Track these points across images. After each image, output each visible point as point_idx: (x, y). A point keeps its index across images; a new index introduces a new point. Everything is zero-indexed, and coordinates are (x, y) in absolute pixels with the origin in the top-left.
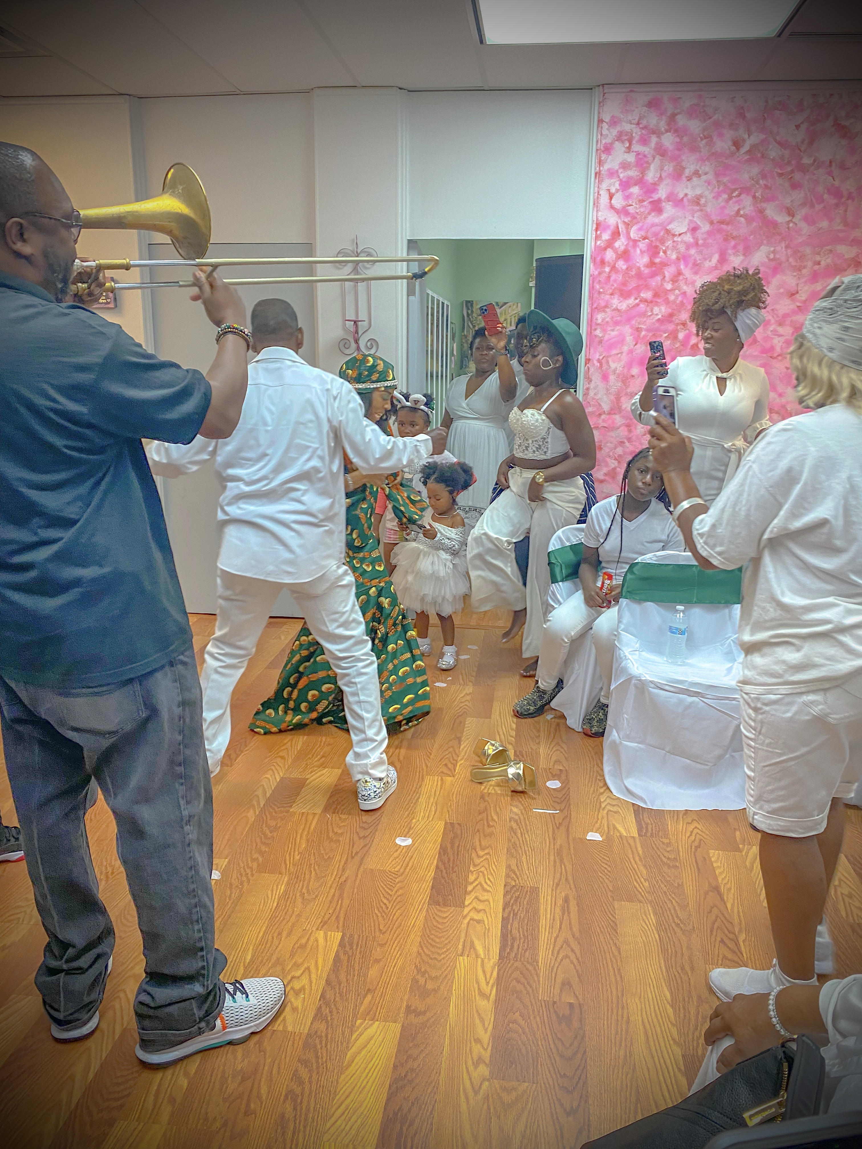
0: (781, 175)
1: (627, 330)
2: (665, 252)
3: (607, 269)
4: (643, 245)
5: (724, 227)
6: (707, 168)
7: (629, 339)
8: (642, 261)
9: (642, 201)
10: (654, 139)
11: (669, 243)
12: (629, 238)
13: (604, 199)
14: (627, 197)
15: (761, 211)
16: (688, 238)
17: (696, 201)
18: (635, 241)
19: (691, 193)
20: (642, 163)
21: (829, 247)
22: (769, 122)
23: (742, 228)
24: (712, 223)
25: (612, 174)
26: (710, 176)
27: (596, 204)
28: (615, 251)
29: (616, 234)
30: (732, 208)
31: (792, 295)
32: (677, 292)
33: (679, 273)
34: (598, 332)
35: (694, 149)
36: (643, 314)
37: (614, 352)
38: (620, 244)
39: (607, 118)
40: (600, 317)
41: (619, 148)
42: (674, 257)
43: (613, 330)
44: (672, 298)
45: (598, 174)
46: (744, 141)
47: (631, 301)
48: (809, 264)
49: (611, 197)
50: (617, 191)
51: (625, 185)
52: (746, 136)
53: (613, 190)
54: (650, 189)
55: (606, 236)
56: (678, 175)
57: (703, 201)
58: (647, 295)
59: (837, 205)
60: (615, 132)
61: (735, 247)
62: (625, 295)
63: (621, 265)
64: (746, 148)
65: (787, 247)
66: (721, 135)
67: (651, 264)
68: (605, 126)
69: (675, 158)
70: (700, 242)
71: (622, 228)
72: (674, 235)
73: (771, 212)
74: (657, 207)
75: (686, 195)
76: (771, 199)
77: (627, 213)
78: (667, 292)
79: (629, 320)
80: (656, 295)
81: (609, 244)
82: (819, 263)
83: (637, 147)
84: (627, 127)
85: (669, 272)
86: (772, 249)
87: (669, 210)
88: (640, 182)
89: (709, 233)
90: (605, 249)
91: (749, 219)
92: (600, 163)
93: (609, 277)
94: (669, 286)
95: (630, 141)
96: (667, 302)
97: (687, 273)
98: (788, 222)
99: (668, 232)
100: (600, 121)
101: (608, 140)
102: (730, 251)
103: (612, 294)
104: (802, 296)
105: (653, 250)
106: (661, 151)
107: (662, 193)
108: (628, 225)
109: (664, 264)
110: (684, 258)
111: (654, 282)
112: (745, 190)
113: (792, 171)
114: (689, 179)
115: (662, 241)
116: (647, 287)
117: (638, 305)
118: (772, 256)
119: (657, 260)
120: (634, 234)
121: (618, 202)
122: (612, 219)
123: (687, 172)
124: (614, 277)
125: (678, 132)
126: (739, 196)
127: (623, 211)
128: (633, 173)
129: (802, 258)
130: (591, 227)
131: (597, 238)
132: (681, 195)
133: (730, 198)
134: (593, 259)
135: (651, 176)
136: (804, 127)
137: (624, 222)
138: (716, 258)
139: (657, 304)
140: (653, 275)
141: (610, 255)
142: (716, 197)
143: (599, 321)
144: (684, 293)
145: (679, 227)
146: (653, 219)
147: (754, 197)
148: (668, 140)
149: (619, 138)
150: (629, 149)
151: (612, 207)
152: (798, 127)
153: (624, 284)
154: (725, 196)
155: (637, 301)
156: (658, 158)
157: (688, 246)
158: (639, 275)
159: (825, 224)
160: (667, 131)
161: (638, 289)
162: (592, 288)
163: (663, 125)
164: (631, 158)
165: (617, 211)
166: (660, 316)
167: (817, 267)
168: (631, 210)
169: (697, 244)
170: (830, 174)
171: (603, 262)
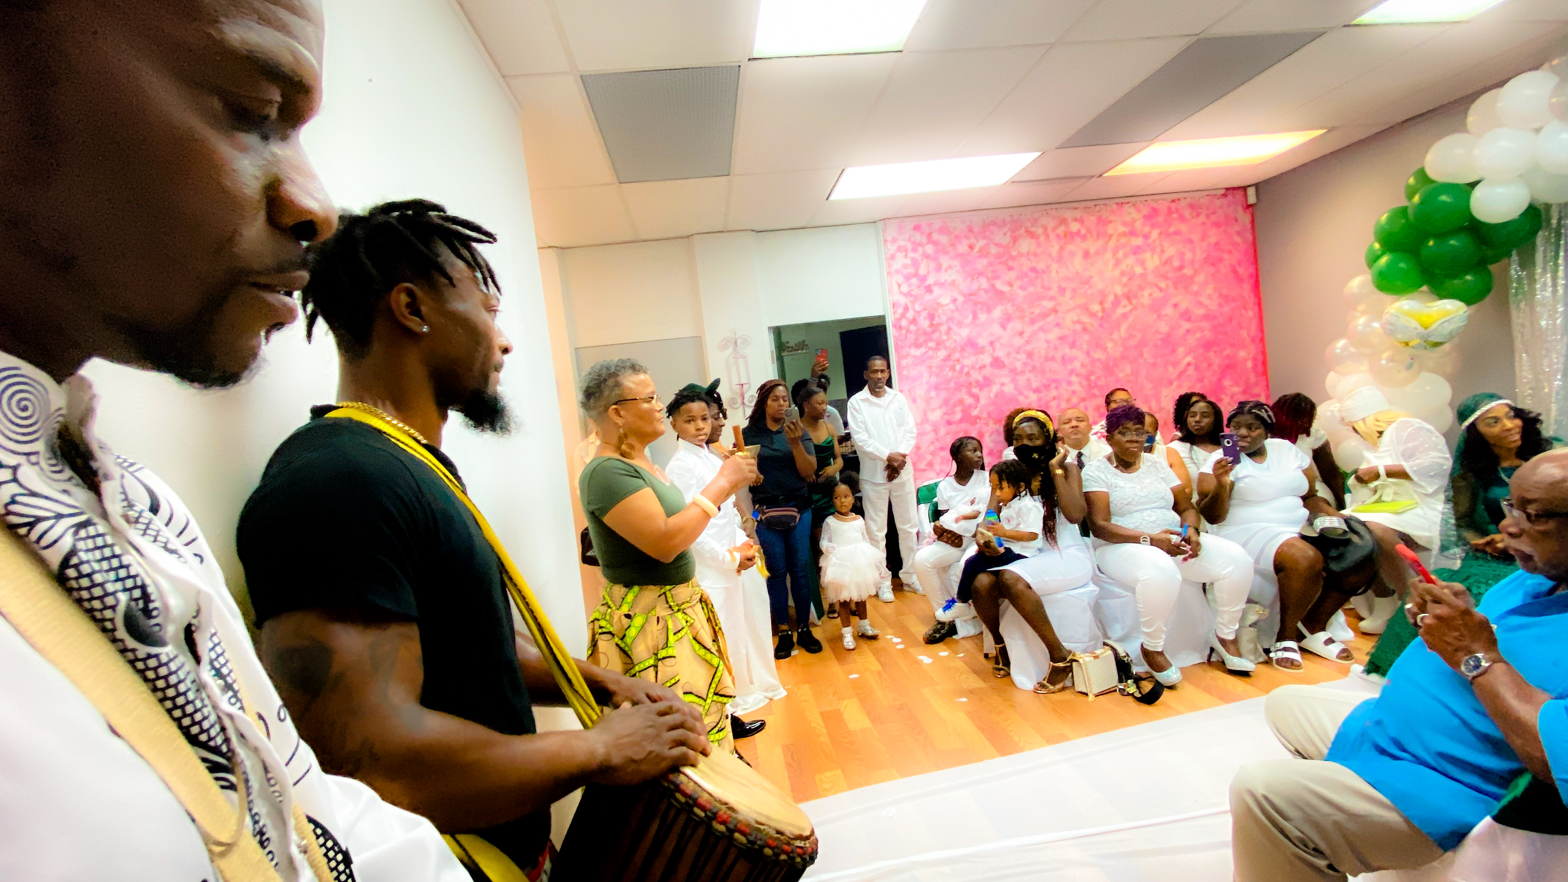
0: (1000, 263)
1: (923, 369)
2: (939, 317)
3: (904, 332)
4: (924, 314)
5: (972, 297)
6: (956, 263)
7: (926, 376)
8: (925, 323)
9: (919, 287)
10: (920, 249)
11: (940, 311)
12: (915, 311)
13: (895, 287)
14: (910, 285)
15: (993, 286)
16: (952, 306)
17: (953, 283)
18: (919, 312)
19: (949, 279)
20: (915, 263)
21: (1037, 303)
22: (987, 233)
23: (983, 297)
24: (964, 295)
25: (898, 272)
26: (959, 268)
27: (890, 291)
28: (907, 319)
29: (906, 309)
30: (975, 286)
31: (1021, 334)
32: (950, 341)
33: (950, 329)
34: (905, 372)
35: (946, 253)
36: (931, 357)
37: (917, 384)
38: (910, 315)
39: (889, 238)
40: (904, 362)
41: (900, 256)
42: (944, 318)
43: (914, 370)
44: (948, 344)
45: (889, 273)
46: (975, 245)
47: (923, 350)
48: (1027, 314)
49: (899, 286)
50: (903, 282)
51: (907, 278)
52: (975, 242)
53: (900, 282)
54: (923, 279)
55: (900, 311)
56: (939, 269)
57: (956, 283)
58: (932, 344)
59: (1037, 278)
60: (895, 247)
61: (981, 309)
62: (918, 346)
63: (913, 328)
64: (976, 249)
65: (1013, 305)
66: (960, 243)
67: (932, 325)
68: (889, 244)
69: (935, 259)
70: (960, 308)
71: (909, 305)
72: (943, 306)
73: (1000, 285)
74: (929, 289)
75: (946, 280)
76: (997, 278)
77: (911, 295)
78: (944, 341)
79: (923, 362)
80: (938, 344)
81: (903, 316)
82: (1033, 313)
83: (911, 255)
84: (902, 243)
85: (944, 328)
86: (1004, 307)
87: (936, 290)
88: (916, 275)
89: (965, 302)
90: (900, 319)
91: (986, 291)
92: (889, 266)
93: (906, 337)
94: (945, 338)
95: (906, 251)
96: (946, 348)
97: (955, 328)
98: (1010, 291)
99: (938, 304)
100: (885, 241)
101: (892, 252)
102: (979, 312)
103: (910, 347)
104: (1027, 335)
105: (931, 317)
106: (926, 256)
107: (930, 281)
108: (913, 303)
109: (939, 325)
110: (950, 319)
111: (936, 336)
112: (981, 274)
113: (1007, 261)
114: (946, 270)
115: (936, 310)
116: (931, 340)
117: (926, 352)
118: (1004, 312)
119: (935, 322)
120: (918, 307)
121: (905, 288)
122: (902, 300)
123: (944, 266)
124: (909, 336)
125: (936, 243)
126: (978, 278)
127: (908, 294)
128: (911, 270)
129: (1022, 311)
130: (889, 307)
131: (895, 313)
132: (943, 281)
133: (973, 280)
134: (894, 326)
135: (922, 271)
136: (1009, 234)
137: (911, 301)
138: (971, 317)
139: (938, 350)
140: (934, 331)
141: (904, 323)
142: (965, 280)
143: (904, 365)
144: (955, 341)
145: (945, 300)
146: (928, 297)
147: (987, 278)
148: (929, 249)
149: (899, 249)
150: (906, 256)
151: (901, 293)
152: (1005, 234)
153: (917, 339)
154: (969, 279)
155: (927, 349)
156: (925, 260)
157: (953, 311)
158: (925, 333)
159: (1032, 289)
160: (928, 243)
161: (926, 341)
162: (896, 345)
163: (924, 240)
164: (908, 261)
165: (905, 295)
166: (942, 357)
167: (1032, 316)
168: (913, 293)
169: (957, 310)
170: (1029, 260)
171: (900, 328)
